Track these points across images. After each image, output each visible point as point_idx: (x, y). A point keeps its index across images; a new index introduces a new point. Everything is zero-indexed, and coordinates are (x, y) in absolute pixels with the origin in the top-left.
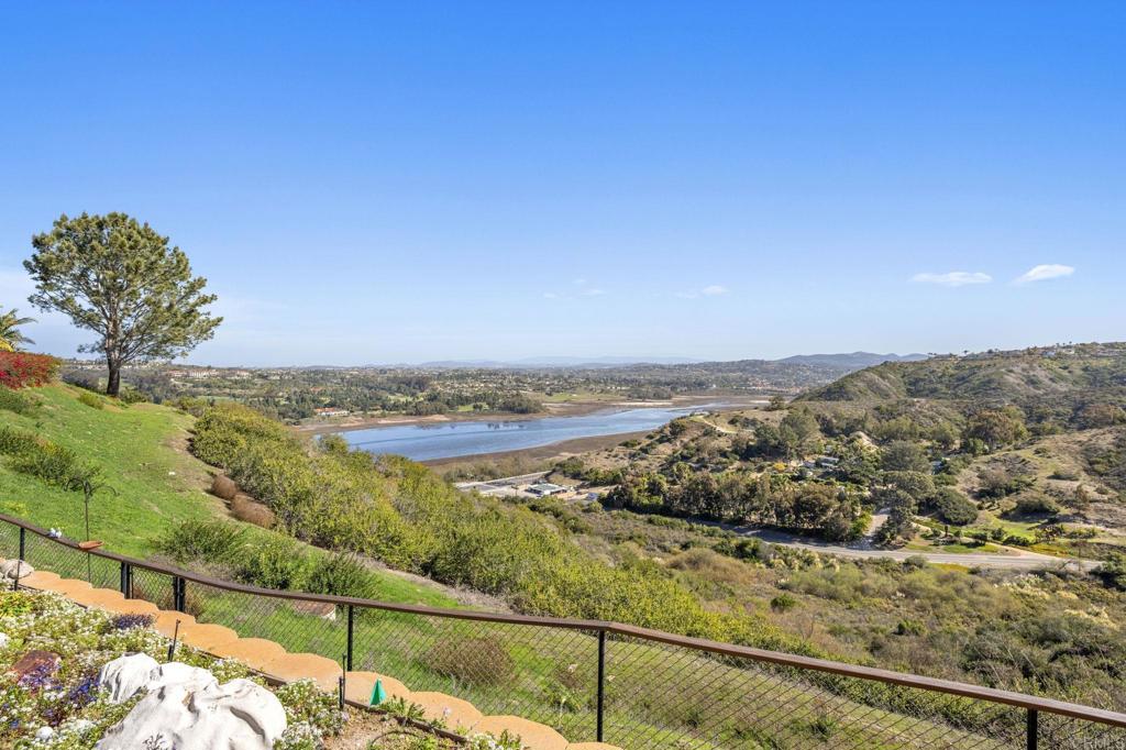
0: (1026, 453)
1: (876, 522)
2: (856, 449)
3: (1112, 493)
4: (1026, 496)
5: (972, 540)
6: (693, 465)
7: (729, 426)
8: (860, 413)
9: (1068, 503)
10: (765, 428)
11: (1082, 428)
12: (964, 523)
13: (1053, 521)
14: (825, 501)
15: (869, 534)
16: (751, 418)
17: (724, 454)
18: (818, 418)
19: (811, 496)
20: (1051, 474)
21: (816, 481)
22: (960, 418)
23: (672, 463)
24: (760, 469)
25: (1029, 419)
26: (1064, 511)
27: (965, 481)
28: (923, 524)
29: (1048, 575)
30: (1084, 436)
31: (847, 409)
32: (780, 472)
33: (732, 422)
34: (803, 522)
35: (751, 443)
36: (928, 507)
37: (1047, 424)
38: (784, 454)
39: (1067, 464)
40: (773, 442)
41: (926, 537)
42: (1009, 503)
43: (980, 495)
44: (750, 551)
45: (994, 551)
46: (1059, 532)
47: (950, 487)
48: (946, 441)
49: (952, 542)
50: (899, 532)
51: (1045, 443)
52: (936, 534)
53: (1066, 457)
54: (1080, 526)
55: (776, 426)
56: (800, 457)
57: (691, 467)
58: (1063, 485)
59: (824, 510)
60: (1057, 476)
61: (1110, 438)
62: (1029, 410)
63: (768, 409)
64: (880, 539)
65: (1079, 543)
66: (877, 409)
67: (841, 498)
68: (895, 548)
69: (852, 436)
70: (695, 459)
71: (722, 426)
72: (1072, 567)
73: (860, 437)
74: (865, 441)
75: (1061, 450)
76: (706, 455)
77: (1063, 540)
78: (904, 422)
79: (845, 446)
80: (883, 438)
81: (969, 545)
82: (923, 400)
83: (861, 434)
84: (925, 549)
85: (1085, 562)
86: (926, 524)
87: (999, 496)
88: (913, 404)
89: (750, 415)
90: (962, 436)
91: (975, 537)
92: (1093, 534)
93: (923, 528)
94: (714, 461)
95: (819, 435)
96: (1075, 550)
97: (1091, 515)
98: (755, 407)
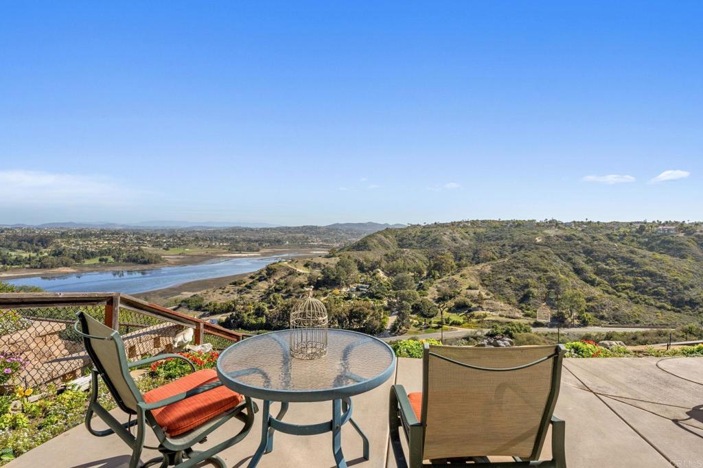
0: (457, 277)
1: (391, 320)
2: (377, 279)
3: (492, 295)
4: (458, 299)
5: (437, 325)
6: (284, 295)
7: (304, 268)
8: (378, 258)
9: (475, 301)
10: (328, 269)
11: (478, 263)
12: (432, 316)
13: (470, 311)
14: (366, 310)
15: (388, 328)
16: (317, 262)
17: (302, 286)
18: (356, 261)
19: (358, 309)
20: (467, 287)
21: (358, 300)
22: (426, 259)
23: (269, 294)
24: (325, 295)
25: (455, 260)
26: (474, 305)
27: (432, 294)
28: (414, 319)
29: (471, 339)
30: (479, 267)
31: (372, 256)
32: (337, 295)
33: (306, 266)
34: (353, 325)
35: (319, 279)
36: (416, 309)
37: (464, 261)
38: (339, 284)
39: (474, 281)
40: (332, 277)
41: (416, 326)
42: (451, 303)
43: (438, 301)
45: (447, 330)
46: (472, 316)
47: (425, 297)
48: (420, 272)
49: (428, 327)
50: (403, 324)
51: (464, 271)
52: (420, 324)
53: (473, 278)
54: (480, 313)
55: (333, 267)
56: (348, 286)
57: (282, 296)
58: (473, 292)
59: (365, 316)
60: (470, 288)
61: (489, 267)
62: (455, 253)
63: (327, 257)
64: (394, 330)
65: (481, 321)
66: (386, 255)
67: (373, 309)
68: (402, 334)
69: (374, 272)
70: (284, 291)
71: (300, 269)
72: (479, 333)
73: (378, 272)
74: (381, 274)
75: (471, 274)
76: (291, 288)
77: (474, 320)
78: (400, 262)
79: (371, 277)
80: (391, 272)
81: (436, 328)
82: (408, 250)
83: (379, 270)
84: (416, 333)
85: (484, 330)
86: (415, 319)
87: (446, 300)
88: (403, 252)
89: (317, 260)
90: (428, 269)
91: (438, 323)
92: (485, 316)
93: (415, 321)
94: (297, 291)
95: (357, 272)
96: (480, 325)
97: (485, 307)
98: (318, 254)
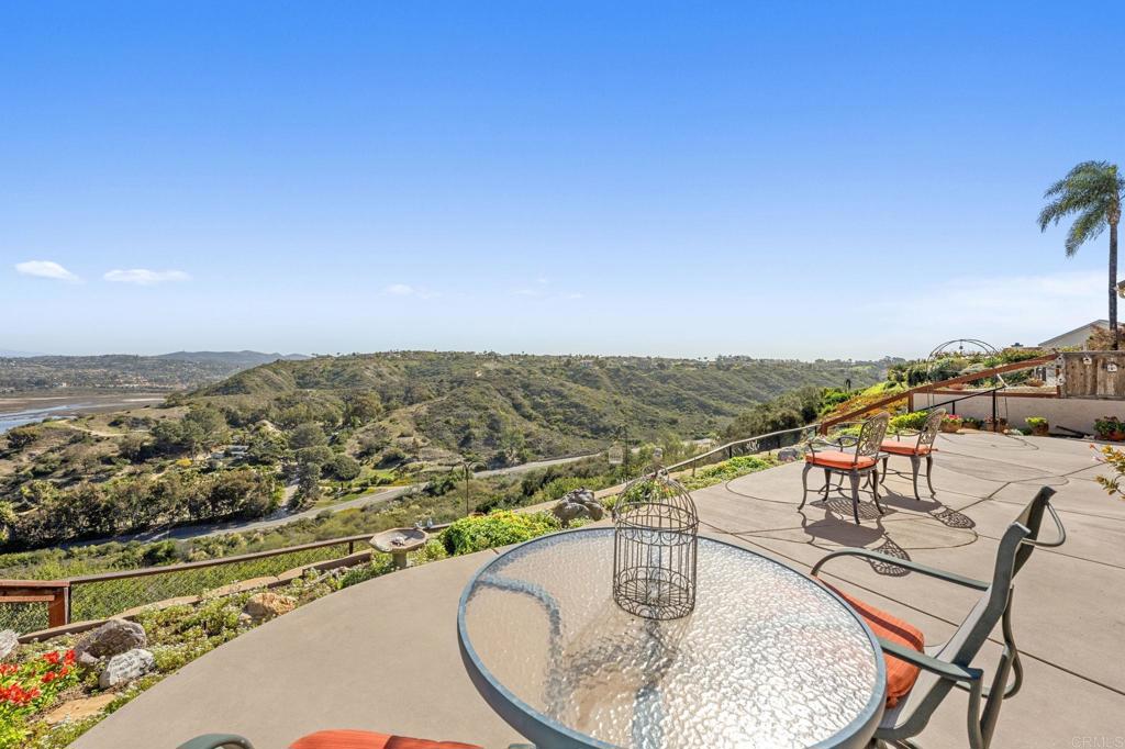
0: (385, 423)
1: (288, 492)
2: (263, 436)
3: (429, 441)
4: (387, 451)
5: (359, 489)
6: (58, 481)
7: (111, 429)
8: (263, 404)
9: (409, 451)
10: (165, 427)
11: (411, 404)
12: (353, 478)
13: (403, 464)
14: (245, 484)
15: (284, 504)
16: (141, 417)
17: (108, 461)
18: (222, 410)
19: (229, 484)
20: (399, 434)
21: (229, 470)
22: (341, 402)
23: (17, 484)
24: (161, 469)
25: (382, 401)
26: (408, 456)
27: (351, 447)
28: (326, 485)
29: (405, 498)
30: (413, 409)
31: (251, 402)
32: (185, 468)
33: (115, 424)
34: (221, 510)
35: (146, 444)
36: (329, 471)
37: (393, 402)
38: (189, 449)
39: (408, 427)
40: (175, 439)
41: (328, 495)
42: (378, 457)
43: (360, 456)
44: (163, 555)
45: (372, 492)
46: (407, 469)
47: (342, 454)
48: (333, 421)
49: (346, 493)
50: (308, 496)
51: (394, 415)
52: (335, 490)
53: (407, 423)
54: (416, 464)
55: (177, 422)
56: (207, 450)
57: (54, 484)
58: (406, 440)
59: (243, 493)
60: (402, 436)
61: (425, 408)
62: (382, 393)
63: (163, 407)
64: (294, 505)
65: (416, 473)
66: (278, 399)
67: (257, 480)
68: (307, 509)
69: (258, 424)
70: (60, 473)
71: (100, 430)
72: (415, 490)
73: (265, 425)
74: (270, 427)
75: (404, 418)
76: (79, 466)
77: (408, 475)
78: (302, 409)
79: (252, 433)
80: (285, 424)
81: (358, 492)
82: (314, 391)
83: (266, 422)
84: (329, 504)
85: (421, 484)
86: (327, 485)
87: (372, 454)
88: (307, 394)
89: (140, 414)
90: (344, 416)
91: (361, 485)
92: (422, 467)
93: (327, 488)
94: (93, 470)
95: (225, 427)
96: (415, 479)
97: (421, 456)
98: (145, 404)
